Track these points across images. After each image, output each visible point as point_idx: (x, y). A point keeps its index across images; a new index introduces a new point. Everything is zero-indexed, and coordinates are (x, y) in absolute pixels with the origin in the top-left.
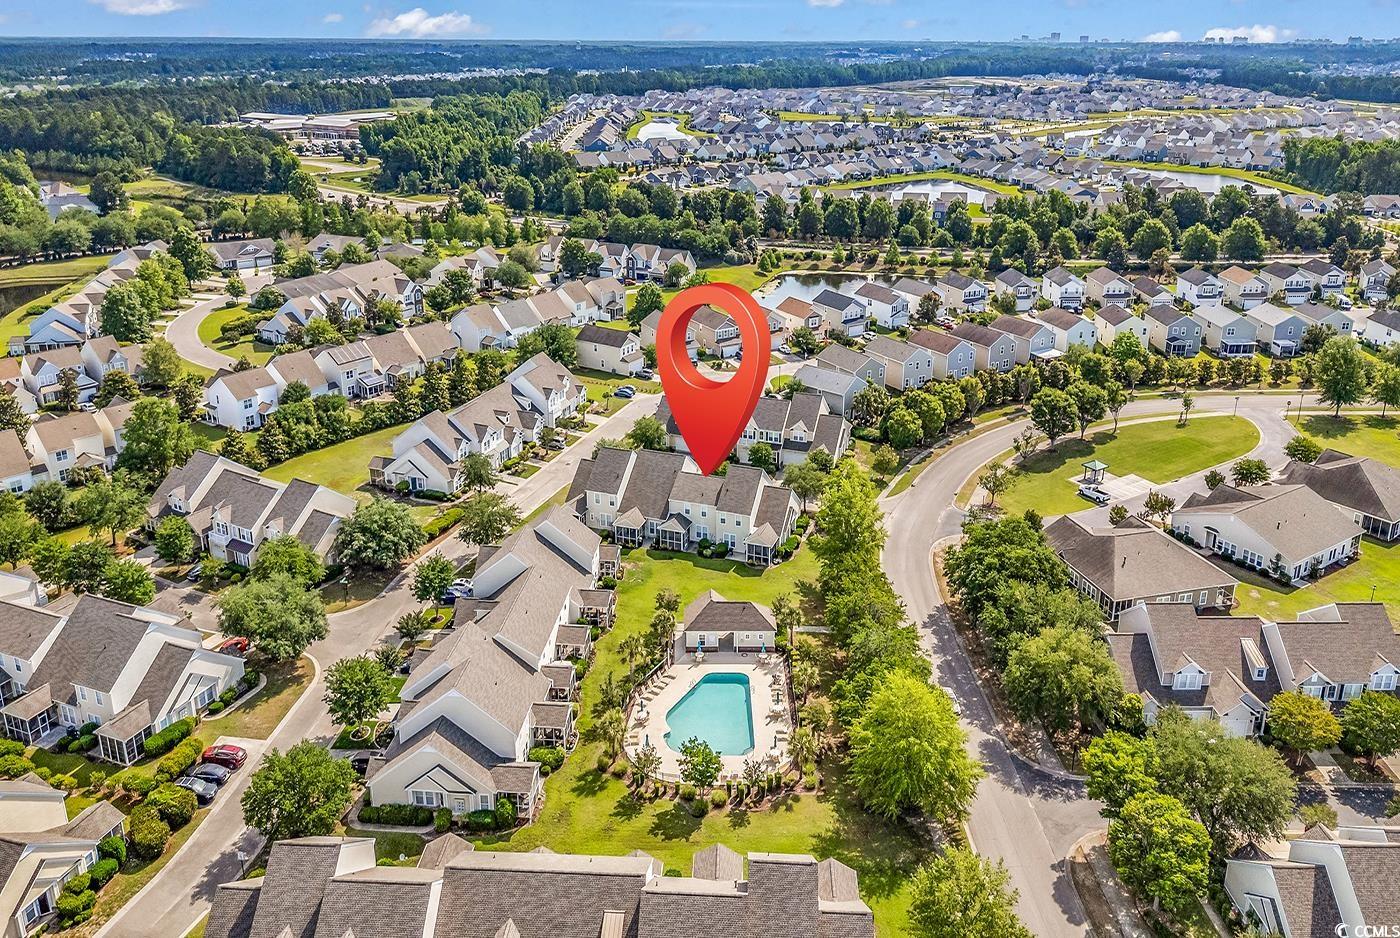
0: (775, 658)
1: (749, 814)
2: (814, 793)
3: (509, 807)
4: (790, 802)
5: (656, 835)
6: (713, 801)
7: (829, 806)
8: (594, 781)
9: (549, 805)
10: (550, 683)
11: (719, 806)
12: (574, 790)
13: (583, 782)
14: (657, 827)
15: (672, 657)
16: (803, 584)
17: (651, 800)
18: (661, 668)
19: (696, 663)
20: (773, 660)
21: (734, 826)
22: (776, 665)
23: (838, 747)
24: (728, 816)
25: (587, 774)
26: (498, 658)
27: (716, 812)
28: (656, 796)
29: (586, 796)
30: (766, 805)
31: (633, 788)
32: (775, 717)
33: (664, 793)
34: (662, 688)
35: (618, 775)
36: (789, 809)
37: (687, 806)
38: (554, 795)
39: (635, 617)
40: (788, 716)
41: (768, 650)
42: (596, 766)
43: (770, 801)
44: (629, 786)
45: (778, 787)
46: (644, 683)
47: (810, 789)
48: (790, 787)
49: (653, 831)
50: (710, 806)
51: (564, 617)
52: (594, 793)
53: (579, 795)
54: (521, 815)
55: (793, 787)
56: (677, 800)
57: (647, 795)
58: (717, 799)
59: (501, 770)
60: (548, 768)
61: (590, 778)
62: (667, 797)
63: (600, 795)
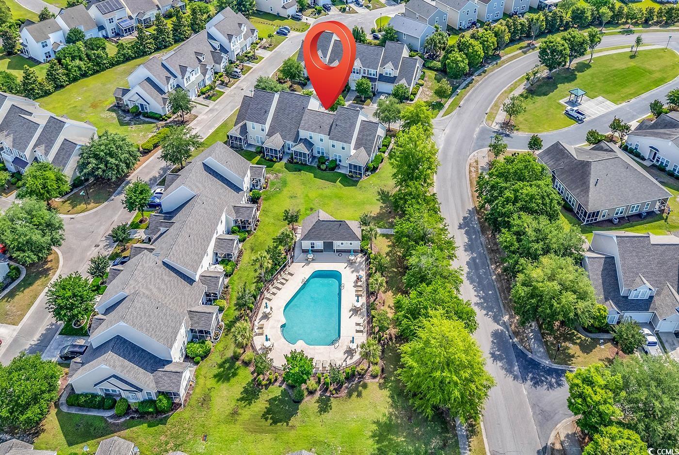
0: (360, 258)
1: (332, 399)
2: (377, 380)
3: (165, 401)
4: (360, 388)
5: (266, 419)
6: (307, 389)
7: (386, 392)
8: (229, 368)
9: (197, 390)
10: (205, 289)
11: (311, 393)
12: (215, 376)
13: (222, 369)
14: (268, 411)
15: (292, 257)
16: (383, 192)
17: (267, 386)
18: (285, 266)
19: (308, 262)
20: (359, 259)
21: (320, 411)
22: (361, 263)
23: (396, 338)
24: (318, 402)
25: (224, 363)
26: (166, 278)
27: (309, 398)
28: (270, 383)
29: (223, 382)
30: (344, 392)
31: (255, 375)
32: (355, 311)
33: (276, 380)
34: (283, 284)
35: (246, 364)
36: (359, 395)
37: (290, 391)
38: (201, 381)
39: (272, 221)
40: (364, 310)
41: (355, 251)
42: (232, 354)
43: (347, 387)
44: (253, 373)
45: (353, 375)
46: (271, 281)
47: (374, 377)
48: (362, 376)
49: (264, 416)
50: (306, 393)
51: (221, 229)
52: (228, 379)
53: (218, 381)
54: (177, 401)
55: (363, 375)
56: (284, 386)
57: (264, 382)
58: (310, 388)
59: (160, 374)
60: (199, 358)
61: (227, 365)
62: (277, 384)
63: (233, 380)
